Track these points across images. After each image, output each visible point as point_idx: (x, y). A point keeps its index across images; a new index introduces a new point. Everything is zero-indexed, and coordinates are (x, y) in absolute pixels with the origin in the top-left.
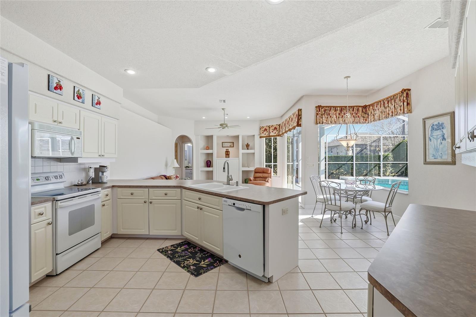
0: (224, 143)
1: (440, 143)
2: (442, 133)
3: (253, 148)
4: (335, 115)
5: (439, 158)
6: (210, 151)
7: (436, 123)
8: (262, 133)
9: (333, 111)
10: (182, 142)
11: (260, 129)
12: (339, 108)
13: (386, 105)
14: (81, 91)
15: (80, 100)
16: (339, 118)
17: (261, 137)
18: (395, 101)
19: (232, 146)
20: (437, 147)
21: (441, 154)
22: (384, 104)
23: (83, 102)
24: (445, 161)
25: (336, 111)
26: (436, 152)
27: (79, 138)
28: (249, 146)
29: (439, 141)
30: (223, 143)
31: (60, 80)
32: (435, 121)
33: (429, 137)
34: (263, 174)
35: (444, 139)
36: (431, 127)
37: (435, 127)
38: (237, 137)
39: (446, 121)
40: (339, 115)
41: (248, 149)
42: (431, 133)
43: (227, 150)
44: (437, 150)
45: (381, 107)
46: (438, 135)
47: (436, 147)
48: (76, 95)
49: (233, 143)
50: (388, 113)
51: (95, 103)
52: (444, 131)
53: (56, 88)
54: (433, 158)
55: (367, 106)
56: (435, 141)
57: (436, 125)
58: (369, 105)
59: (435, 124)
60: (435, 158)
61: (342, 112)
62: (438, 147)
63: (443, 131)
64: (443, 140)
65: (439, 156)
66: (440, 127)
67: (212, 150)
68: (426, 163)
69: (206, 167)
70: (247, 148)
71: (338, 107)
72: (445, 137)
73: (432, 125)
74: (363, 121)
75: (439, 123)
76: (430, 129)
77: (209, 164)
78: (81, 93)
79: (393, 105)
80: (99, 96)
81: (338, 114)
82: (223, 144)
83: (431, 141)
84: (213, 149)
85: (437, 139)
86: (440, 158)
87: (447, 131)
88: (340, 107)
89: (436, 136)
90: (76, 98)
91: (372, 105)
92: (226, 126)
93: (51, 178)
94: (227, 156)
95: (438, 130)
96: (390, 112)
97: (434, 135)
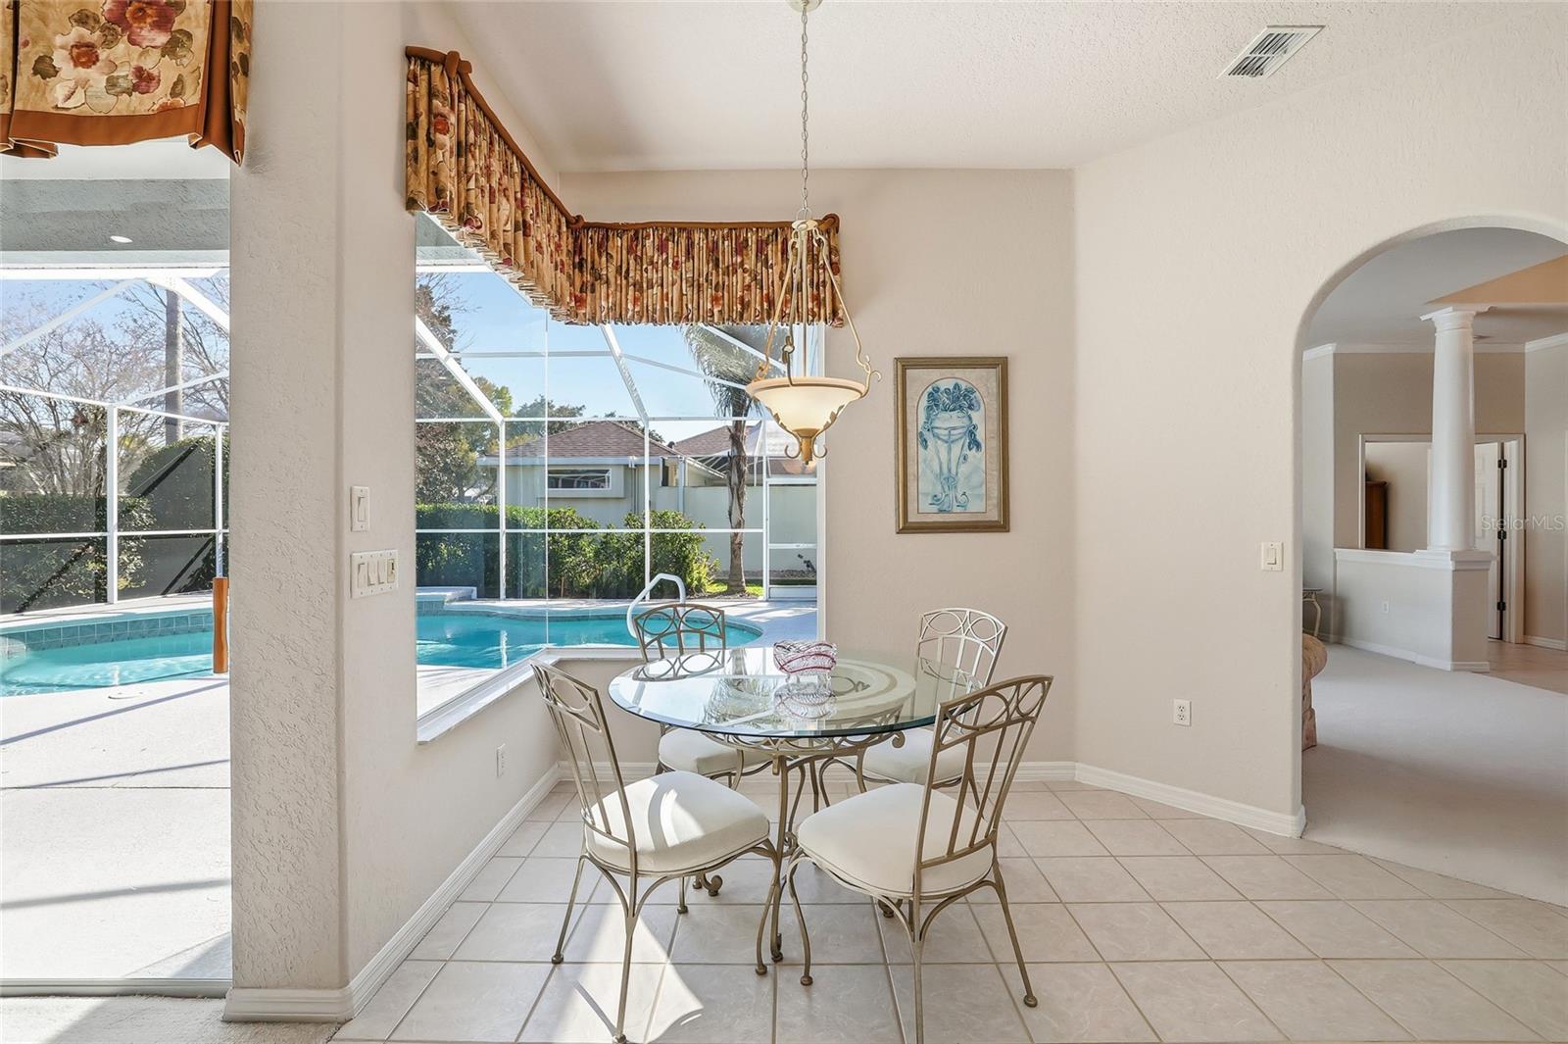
1: (962, 459)
2: (966, 421)
5: (956, 509)
7: (949, 384)
12: (516, 160)
13: (727, 258)
18: (784, 252)
20: (949, 470)
21: (964, 494)
22: (713, 249)
24: (980, 518)
26: (946, 489)
29: (956, 449)
32: (946, 379)
33: (920, 430)
35: (975, 444)
36: (926, 395)
37: (944, 398)
39: (983, 382)
42: (928, 419)
44: (949, 480)
45: (689, 257)
46: (954, 428)
47: (945, 470)
50: (742, 298)
52: (977, 417)
54: (935, 508)
55: (589, 226)
56: (943, 448)
57: (947, 391)
58: (607, 230)
59: (942, 389)
60: (940, 511)
62: (954, 471)
63: (970, 418)
64: (970, 449)
65: (955, 504)
66: (962, 400)
68: (907, 528)
72: (980, 436)
73: (930, 389)
75: (956, 386)
76: (924, 402)
79: (777, 269)
83: (926, 447)
85: (949, 442)
86: (959, 510)
87: (983, 419)
88: (518, 153)
89: (946, 432)
91: (636, 233)
95: (953, 410)
96: (755, 297)
97: (939, 428)
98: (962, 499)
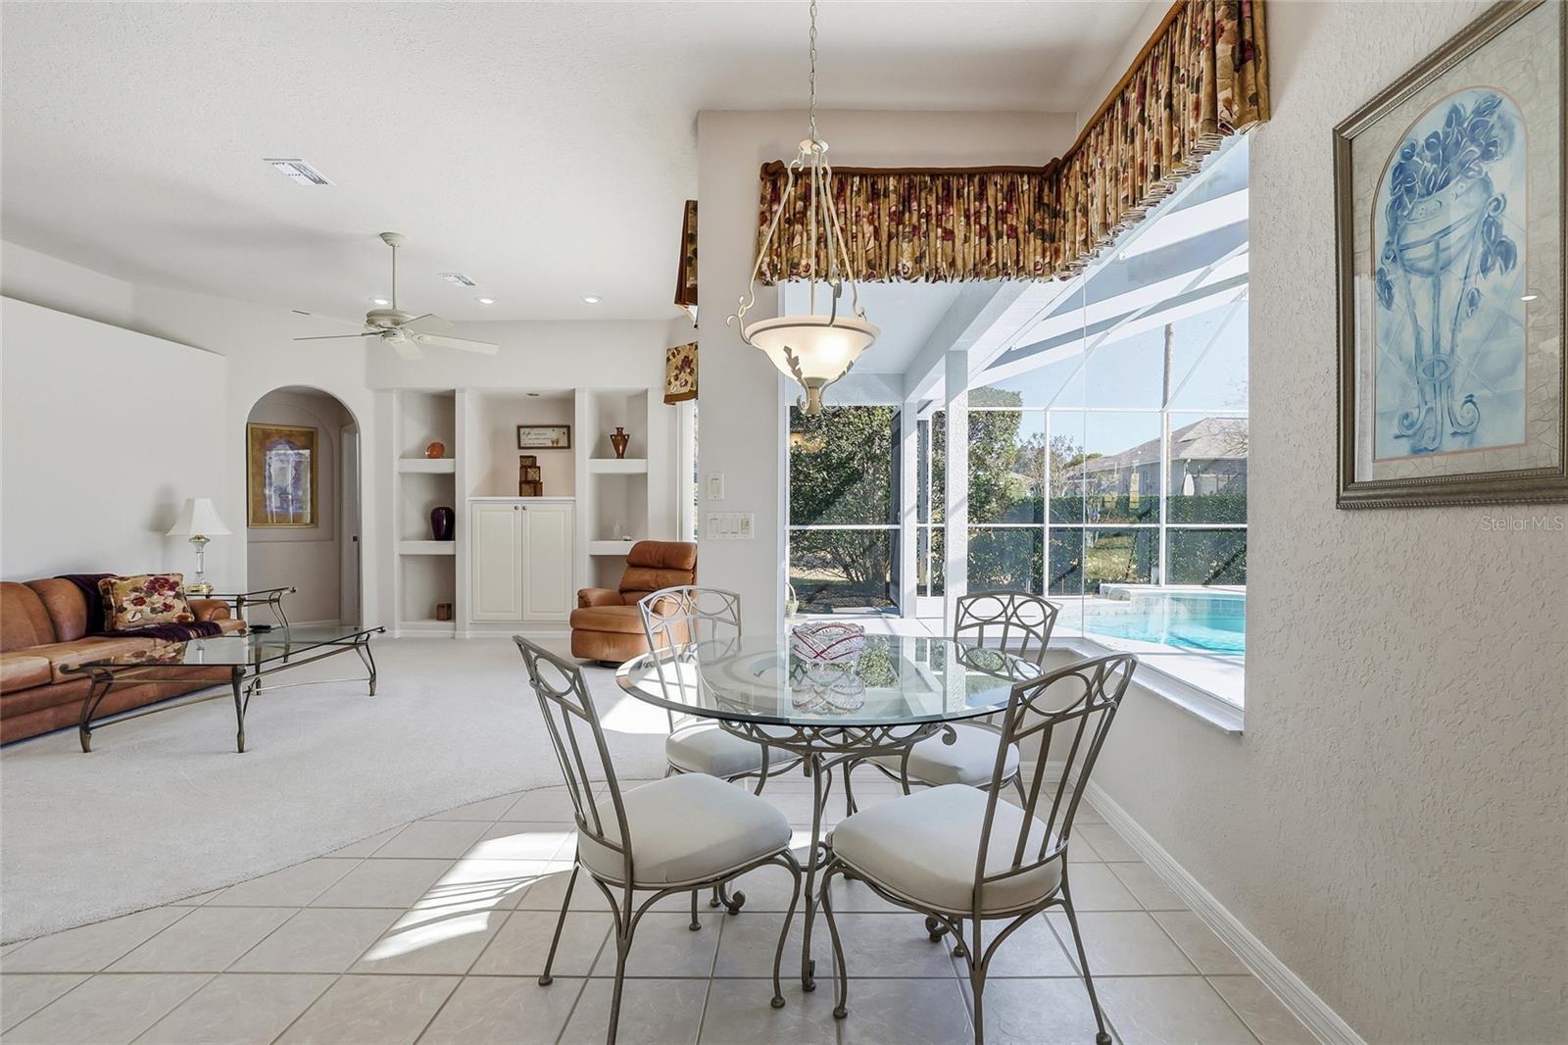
0: (527, 430)
1: (1465, 303)
2: (1476, 198)
3: (641, 454)
4: (871, 222)
5: (1450, 444)
6: (442, 466)
7: (1434, 122)
8: (672, 380)
9: (860, 201)
10: (342, 426)
11: (668, 359)
12: (892, 182)
13: (1135, 115)
16: (890, 237)
17: (670, 399)
18: (1172, 61)
19: (563, 442)
20: (1436, 344)
21: (1470, 399)
22: (1126, 111)
24: (1512, 463)
25: (875, 196)
26: (1428, 390)
28: (627, 441)
29: (1454, 283)
30: (522, 431)
32: (1429, 113)
33: (1378, 266)
34: (660, 572)
35: (1495, 250)
37: (1426, 163)
38: (567, 401)
39: (1520, 62)
40: (891, 220)
41: (620, 456)
42: (1395, 228)
43: (528, 462)
44: (1432, 369)
45: (1111, 143)
46: (1447, 231)
47: (1428, 347)
49: (565, 430)
50: (1142, 164)
52: (1501, 172)
54: (1404, 447)
55: (1063, 161)
56: (1424, 292)
57: (1432, 141)
58: (1070, 155)
59: (1422, 142)
60: (1416, 452)
61: (915, 205)
62: (1445, 345)
63: (1486, 181)
64: (1487, 270)
65: (1449, 429)
66: (1466, 142)
67: (452, 460)
68: (1351, 493)
69: (432, 540)
70: (617, 449)
71: (886, 173)
73: (1397, 159)
74: (1038, 258)
75: (1455, 113)
76: (1387, 195)
77: (442, 523)
79: (1165, 93)
81: (885, 220)
82: (522, 437)
83: (1389, 303)
84: (454, 457)
85: (1437, 272)
86: (1458, 443)
88: (899, 174)
89: (1431, 246)
91: (1081, 146)
92: (397, 323)
94: (523, 486)
95: (1446, 182)
96: (1150, 156)
97: (1416, 244)
98: (1464, 413)
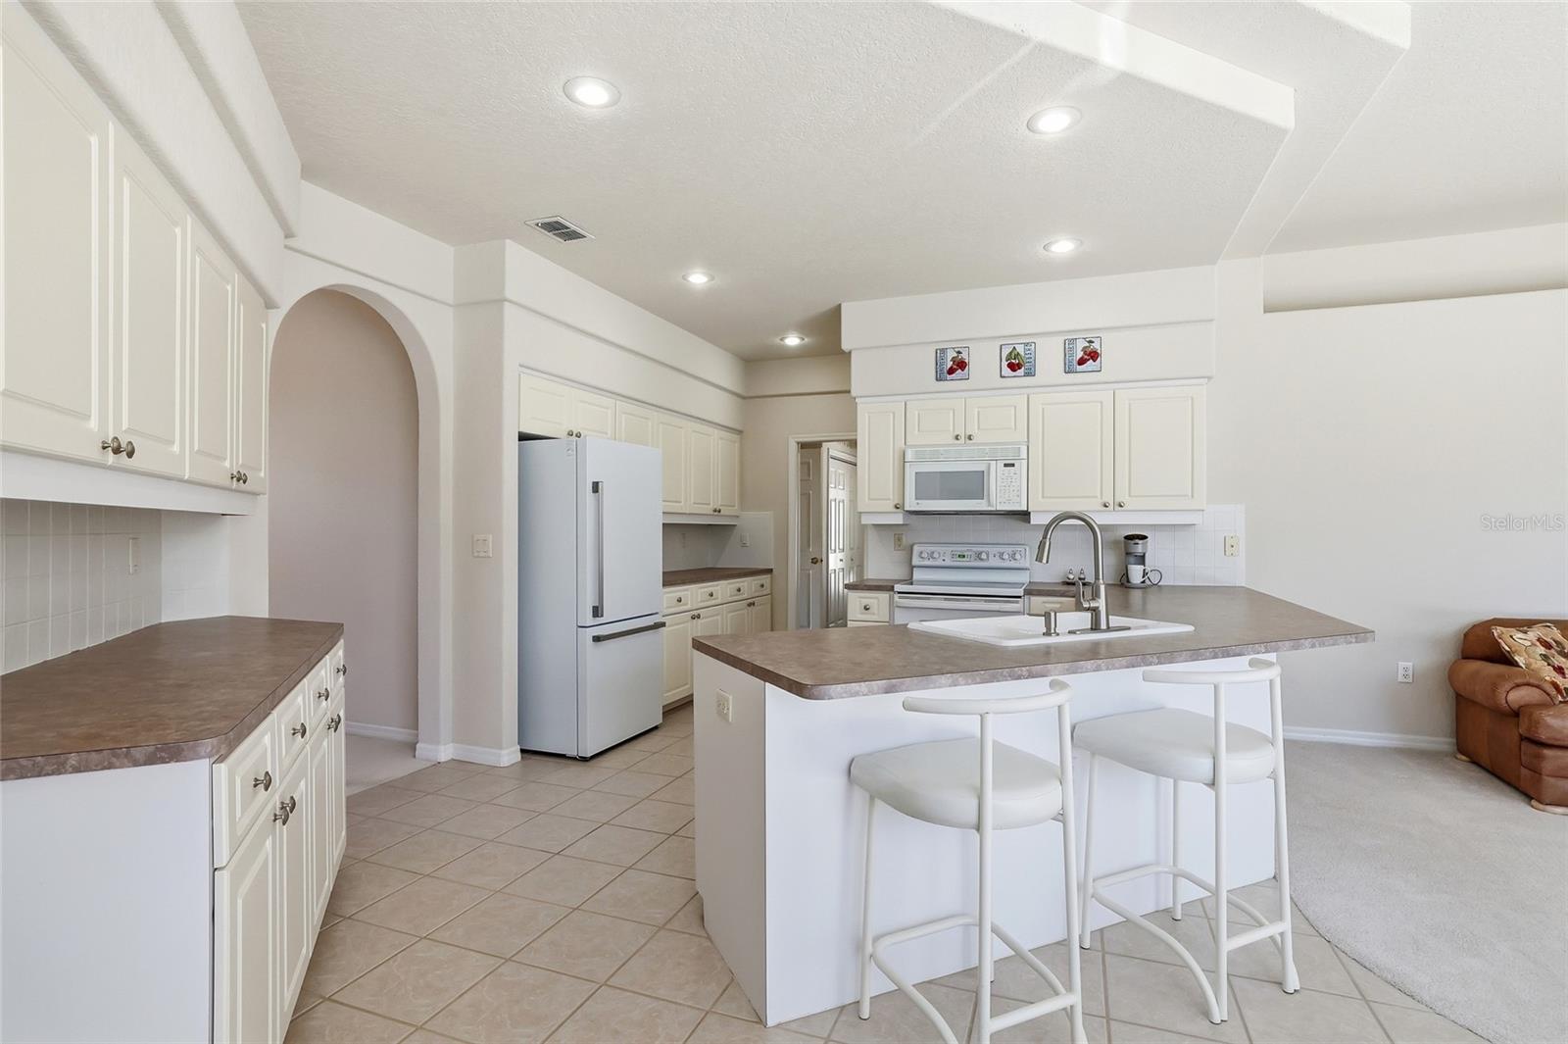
14: (1020, 349)
15: (1021, 372)
23: (1029, 374)
27: (1013, 465)
31: (961, 350)
48: (1005, 364)
51: (1075, 363)
53: (951, 371)
78: (1022, 354)
80: (1089, 335)
90: (1007, 371)
93: (991, 556)
